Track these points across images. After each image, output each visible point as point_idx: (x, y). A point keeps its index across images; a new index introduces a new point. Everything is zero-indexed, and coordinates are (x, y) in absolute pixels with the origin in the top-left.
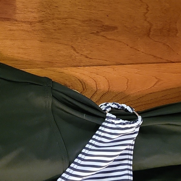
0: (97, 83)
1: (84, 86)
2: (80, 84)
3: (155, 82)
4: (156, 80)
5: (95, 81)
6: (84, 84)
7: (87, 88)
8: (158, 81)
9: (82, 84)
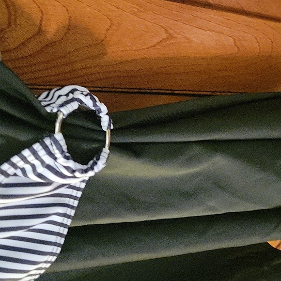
0: (45, 17)
1: (13, 17)
2: (6, 11)
3: (161, 39)
4: (165, 36)
5: (42, 12)
6: (13, 13)
7: (18, 22)
8: (167, 38)
9: (9, 12)
